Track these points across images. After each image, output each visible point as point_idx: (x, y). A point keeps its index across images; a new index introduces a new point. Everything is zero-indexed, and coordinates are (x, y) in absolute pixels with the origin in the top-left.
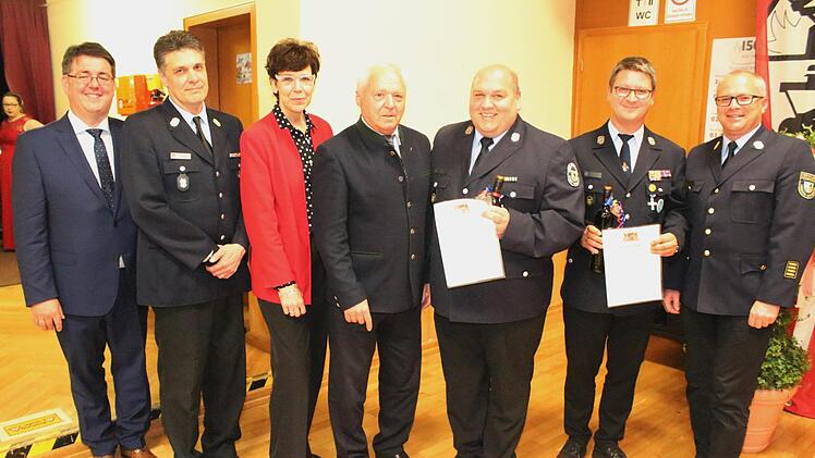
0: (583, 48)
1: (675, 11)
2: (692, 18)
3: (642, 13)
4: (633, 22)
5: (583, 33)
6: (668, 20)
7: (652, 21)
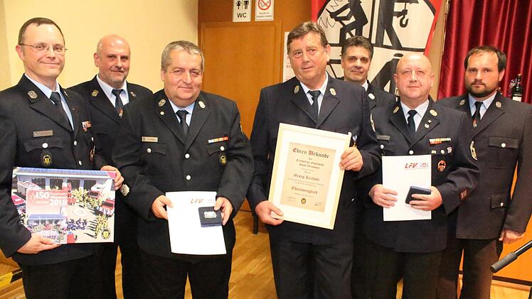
0: (204, 35)
1: (260, 13)
2: (272, 19)
3: (241, 14)
4: (236, 19)
5: (203, 24)
6: (257, 19)
7: (248, 19)
